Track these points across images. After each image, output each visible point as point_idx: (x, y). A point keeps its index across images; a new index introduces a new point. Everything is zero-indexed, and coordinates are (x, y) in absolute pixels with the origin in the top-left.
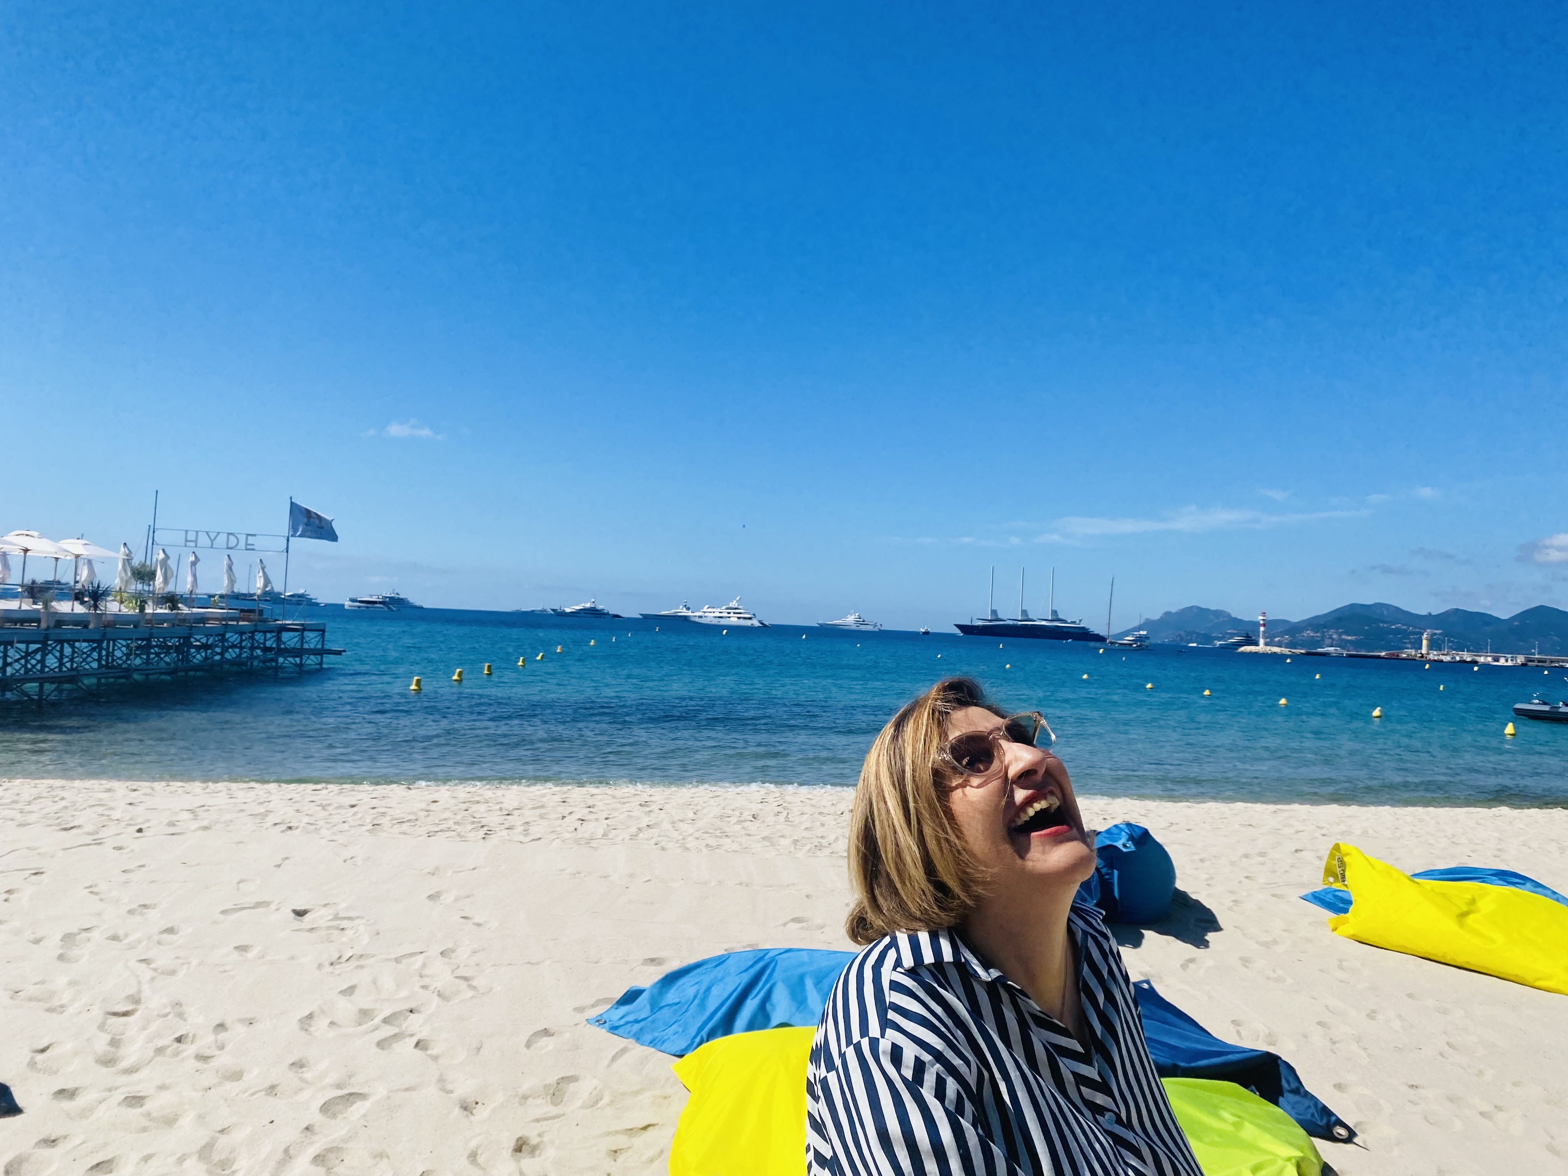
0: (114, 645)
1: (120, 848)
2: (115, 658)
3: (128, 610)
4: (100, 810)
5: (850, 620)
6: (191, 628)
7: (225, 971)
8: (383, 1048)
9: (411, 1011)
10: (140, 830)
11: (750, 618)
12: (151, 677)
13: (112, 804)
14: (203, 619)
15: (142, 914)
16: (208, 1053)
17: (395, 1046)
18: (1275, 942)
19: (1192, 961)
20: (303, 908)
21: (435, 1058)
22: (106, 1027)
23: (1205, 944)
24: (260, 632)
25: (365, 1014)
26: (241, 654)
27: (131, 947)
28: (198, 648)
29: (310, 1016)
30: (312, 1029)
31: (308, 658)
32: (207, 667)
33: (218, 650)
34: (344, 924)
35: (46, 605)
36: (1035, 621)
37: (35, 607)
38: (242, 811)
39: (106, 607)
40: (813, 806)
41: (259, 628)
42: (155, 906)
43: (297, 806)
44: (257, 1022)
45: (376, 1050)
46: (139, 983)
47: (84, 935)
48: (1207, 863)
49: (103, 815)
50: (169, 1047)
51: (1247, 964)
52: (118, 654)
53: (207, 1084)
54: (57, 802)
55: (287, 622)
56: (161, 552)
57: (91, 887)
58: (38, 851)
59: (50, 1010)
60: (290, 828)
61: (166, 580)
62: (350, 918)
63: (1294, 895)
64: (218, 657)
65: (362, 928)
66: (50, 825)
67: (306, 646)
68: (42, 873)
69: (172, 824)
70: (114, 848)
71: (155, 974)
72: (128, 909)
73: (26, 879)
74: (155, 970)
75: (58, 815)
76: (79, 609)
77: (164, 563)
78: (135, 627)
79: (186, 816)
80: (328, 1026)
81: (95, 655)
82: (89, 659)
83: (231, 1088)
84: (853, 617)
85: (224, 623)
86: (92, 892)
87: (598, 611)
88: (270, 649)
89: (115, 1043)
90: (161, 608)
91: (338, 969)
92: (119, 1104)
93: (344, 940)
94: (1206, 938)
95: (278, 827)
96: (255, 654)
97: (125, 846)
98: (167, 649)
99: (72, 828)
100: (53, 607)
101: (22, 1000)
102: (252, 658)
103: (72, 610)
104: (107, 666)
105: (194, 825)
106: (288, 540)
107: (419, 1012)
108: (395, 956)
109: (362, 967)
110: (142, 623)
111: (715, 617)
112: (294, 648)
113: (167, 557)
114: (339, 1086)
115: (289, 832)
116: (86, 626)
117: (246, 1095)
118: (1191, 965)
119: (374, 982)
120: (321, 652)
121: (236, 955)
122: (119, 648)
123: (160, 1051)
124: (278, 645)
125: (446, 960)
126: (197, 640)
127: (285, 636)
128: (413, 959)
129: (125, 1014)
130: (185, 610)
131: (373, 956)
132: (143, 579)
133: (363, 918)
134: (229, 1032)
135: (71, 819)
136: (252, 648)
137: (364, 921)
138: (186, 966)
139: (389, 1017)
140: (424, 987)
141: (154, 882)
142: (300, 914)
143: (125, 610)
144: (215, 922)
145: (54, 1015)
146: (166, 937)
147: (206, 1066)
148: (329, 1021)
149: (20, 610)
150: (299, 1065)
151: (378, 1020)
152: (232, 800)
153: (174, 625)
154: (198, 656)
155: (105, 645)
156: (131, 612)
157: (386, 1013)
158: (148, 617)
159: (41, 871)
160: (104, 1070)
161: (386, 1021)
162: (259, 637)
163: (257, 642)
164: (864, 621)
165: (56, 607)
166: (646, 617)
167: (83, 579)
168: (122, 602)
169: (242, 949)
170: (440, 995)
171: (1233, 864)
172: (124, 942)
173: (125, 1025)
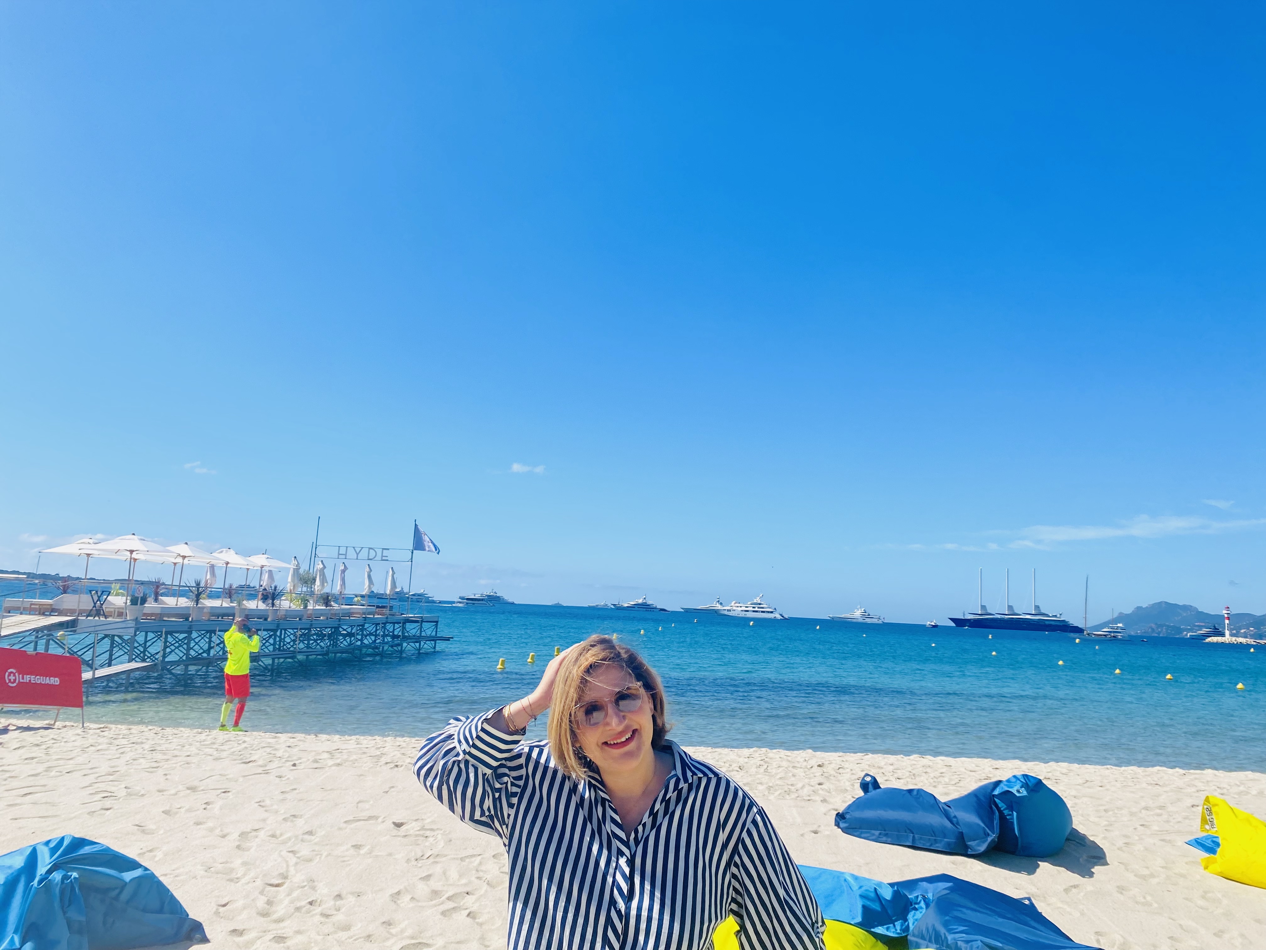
0: (285, 633)
1: (280, 777)
2: (285, 643)
3: (296, 606)
4: (268, 750)
5: (857, 614)
6: (340, 619)
7: (344, 861)
8: (445, 916)
9: (467, 893)
10: (294, 765)
11: (772, 612)
12: (310, 657)
13: (277, 747)
14: (349, 614)
15: (292, 821)
16: (329, 913)
17: (454, 916)
18: (1152, 876)
19: (1075, 887)
20: (400, 821)
21: (481, 925)
22: (265, 893)
23: (1091, 875)
24: (391, 623)
25: (436, 893)
26: (376, 640)
27: (284, 842)
28: (345, 636)
29: (398, 893)
30: (399, 902)
31: (425, 643)
32: (351, 649)
33: (359, 637)
34: (428, 833)
35: (239, 604)
36: (1020, 615)
37: (232, 604)
38: (364, 753)
39: (280, 605)
40: (789, 761)
41: (389, 620)
42: (301, 816)
43: (403, 751)
44: (363, 895)
45: (441, 917)
46: (288, 866)
47: (254, 834)
48: (1111, 813)
49: (270, 754)
50: (304, 907)
51: (1123, 892)
52: (288, 640)
53: (326, 931)
54: (240, 744)
55: (410, 615)
56: (320, 563)
57: (260, 802)
58: (227, 777)
59: (231, 880)
60: (397, 766)
61: (322, 584)
62: (432, 830)
63: (1180, 842)
64: (359, 643)
65: (439, 837)
66: (235, 760)
67: (423, 634)
68: (229, 792)
69: (316, 761)
70: (276, 777)
71: (299, 860)
72: (284, 817)
73: (218, 795)
74: (298, 858)
75: (240, 753)
76: (262, 606)
77: (322, 571)
78: (300, 619)
79: (326, 756)
80: (410, 900)
81: (271, 641)
82: (267, 644)
83: (343, 935)
84: (860, 611)
85: (364, 616)
86: (260, 805)
87: (648, 605)
88: (398, 637)
89: (269, 903)
90: (319, 605)
91: (420, 863)
92: (270, 940)
93: (427, 844)
94: (1092, 870)
95: (388, 765)
96: (386, 640)
97: (284, 775)
98: (322, 636)
99: (250, 762)
100: (243, 604)
101: (212, 873)
102: (384, 643)
103: (257, 607)
104: (279, 649)
105: (330, 762)
106: (412, 553)
107: (473, 894)
108: (461, 856)
109: (437, 862)
110: (305, 617)
111: (742, 611)
112: (414, 636)
113: (325, 567)
114: (412, 938)
115: (396, 769)
116: (266, 619)
117: (352, 939)
118: (1074, 890)
119: (444, 873)
120: (434, 639)
121: (352, 851)
122: (288, 636)
123: (298, 909)
124: (403, 633)
125: (496, 861)
126: (344, 630)
127: (408, 626)
128: (473, 859)
129: (277, 886)
130: (335, 606)
131: (446, 856)
132: (307, 584)
133: (441, 830)
134: (344, 901)
135: (249, 756)
136: (384, 636)
137: (442, 832)
138: (319, 856)
139: (452, 896)
140: (479, 878)
141: (301, 800)
142: (398, 825)
143: (293, 607)
144: (340, 829)
145: (232, 884)
146: (307, 837)
147: (327, 920)
148: (411, 897)
149: (221, 607)
150: (388, 924)
151: (444, 898)
152: (358, 746)
153: (327, 618)
154: (345, 643)
155: (278, 633)
156: (298, 608)
157: (450, 893)
158: (309, 612)
159: (228, 790)
160: (262, 919)
161: (449, 899)
162: (390, 627)
163: (388, 630)
164: (869, 615)
165: (247, 605)
166: (687, 611)
167: (264, 584)
168: (291, 601)
169: (357, 847)
170: (488, 884)
171: (1132, 814)
172: (280, 839)
173: (277, 892)
